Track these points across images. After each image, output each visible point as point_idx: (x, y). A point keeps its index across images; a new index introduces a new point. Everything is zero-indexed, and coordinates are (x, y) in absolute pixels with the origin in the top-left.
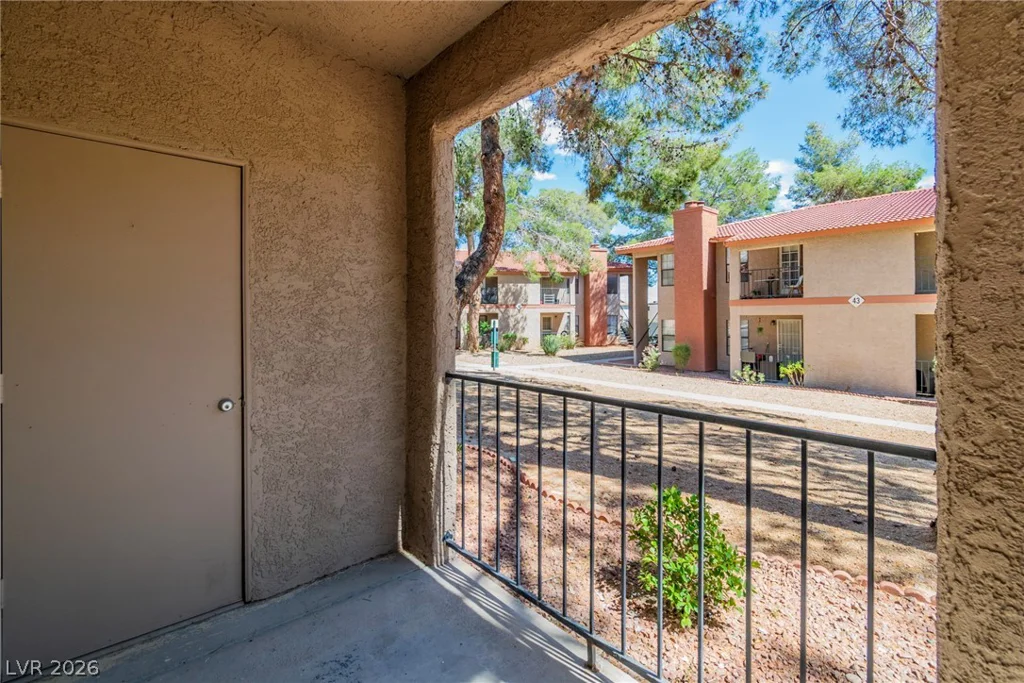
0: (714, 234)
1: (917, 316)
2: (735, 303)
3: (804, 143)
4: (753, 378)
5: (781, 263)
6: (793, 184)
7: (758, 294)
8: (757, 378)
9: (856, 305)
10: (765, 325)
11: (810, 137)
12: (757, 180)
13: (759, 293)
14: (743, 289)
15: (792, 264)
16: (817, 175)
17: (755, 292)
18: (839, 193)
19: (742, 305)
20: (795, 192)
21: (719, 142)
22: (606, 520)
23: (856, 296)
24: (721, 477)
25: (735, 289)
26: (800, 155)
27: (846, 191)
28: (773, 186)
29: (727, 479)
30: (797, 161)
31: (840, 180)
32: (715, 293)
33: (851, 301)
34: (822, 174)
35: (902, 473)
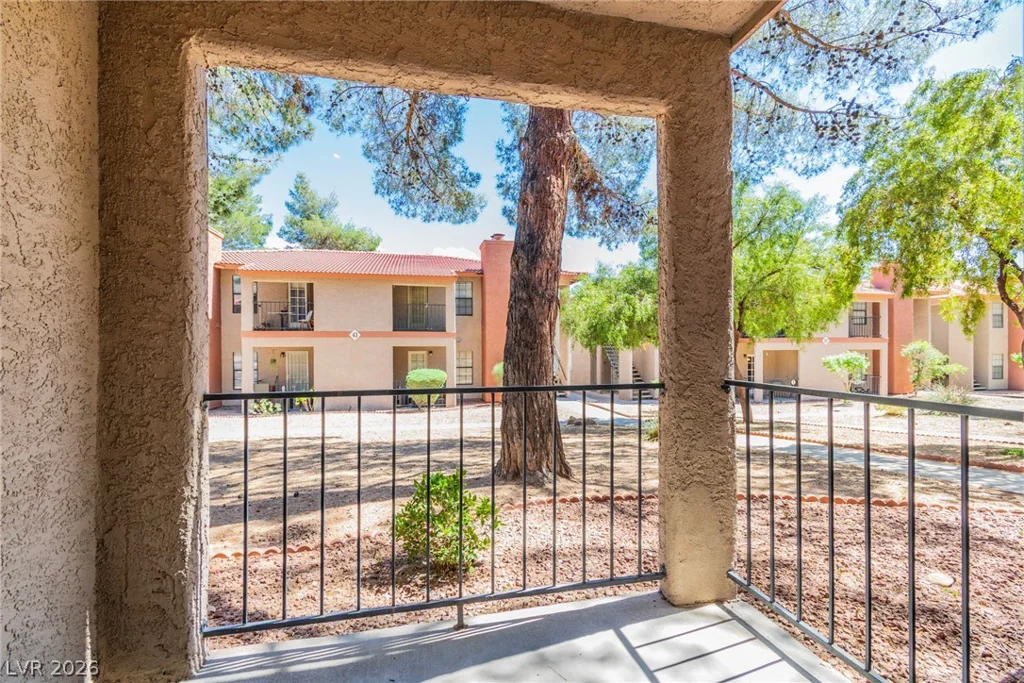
0: (219, 259)
1: (394, 348)
2: (247, 334)
3: (294, 190)
4: (271, 409)
5: (290, 297)
6: (283, 224)
7: (267, 327)
8: (274, 409)
9: (355, 339)
10: (277, 357)
11: (299, 185)
12: (250, 212)
13: (269, 325)
14: (255, 320)
15: (300, 300)
16: (305, 221)
17: (264, 324)
18: (323, 243)
19: (256, 336)
20: (286, 233)
21: (258, 164)
22: (308, 549)
23: (355, 331)
24: (337, 490)
25: (247, 319)
26: (290, 200)
27: (328, 242)
28: (265, 222)
29: (349, 489)
30: (287, 204)
31: (325, 232)
32: (220, 323)
33: (351, 335)
34: (310, 222)
35: (441, 454)
